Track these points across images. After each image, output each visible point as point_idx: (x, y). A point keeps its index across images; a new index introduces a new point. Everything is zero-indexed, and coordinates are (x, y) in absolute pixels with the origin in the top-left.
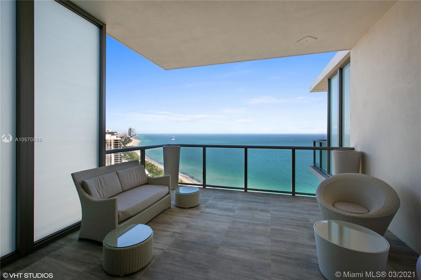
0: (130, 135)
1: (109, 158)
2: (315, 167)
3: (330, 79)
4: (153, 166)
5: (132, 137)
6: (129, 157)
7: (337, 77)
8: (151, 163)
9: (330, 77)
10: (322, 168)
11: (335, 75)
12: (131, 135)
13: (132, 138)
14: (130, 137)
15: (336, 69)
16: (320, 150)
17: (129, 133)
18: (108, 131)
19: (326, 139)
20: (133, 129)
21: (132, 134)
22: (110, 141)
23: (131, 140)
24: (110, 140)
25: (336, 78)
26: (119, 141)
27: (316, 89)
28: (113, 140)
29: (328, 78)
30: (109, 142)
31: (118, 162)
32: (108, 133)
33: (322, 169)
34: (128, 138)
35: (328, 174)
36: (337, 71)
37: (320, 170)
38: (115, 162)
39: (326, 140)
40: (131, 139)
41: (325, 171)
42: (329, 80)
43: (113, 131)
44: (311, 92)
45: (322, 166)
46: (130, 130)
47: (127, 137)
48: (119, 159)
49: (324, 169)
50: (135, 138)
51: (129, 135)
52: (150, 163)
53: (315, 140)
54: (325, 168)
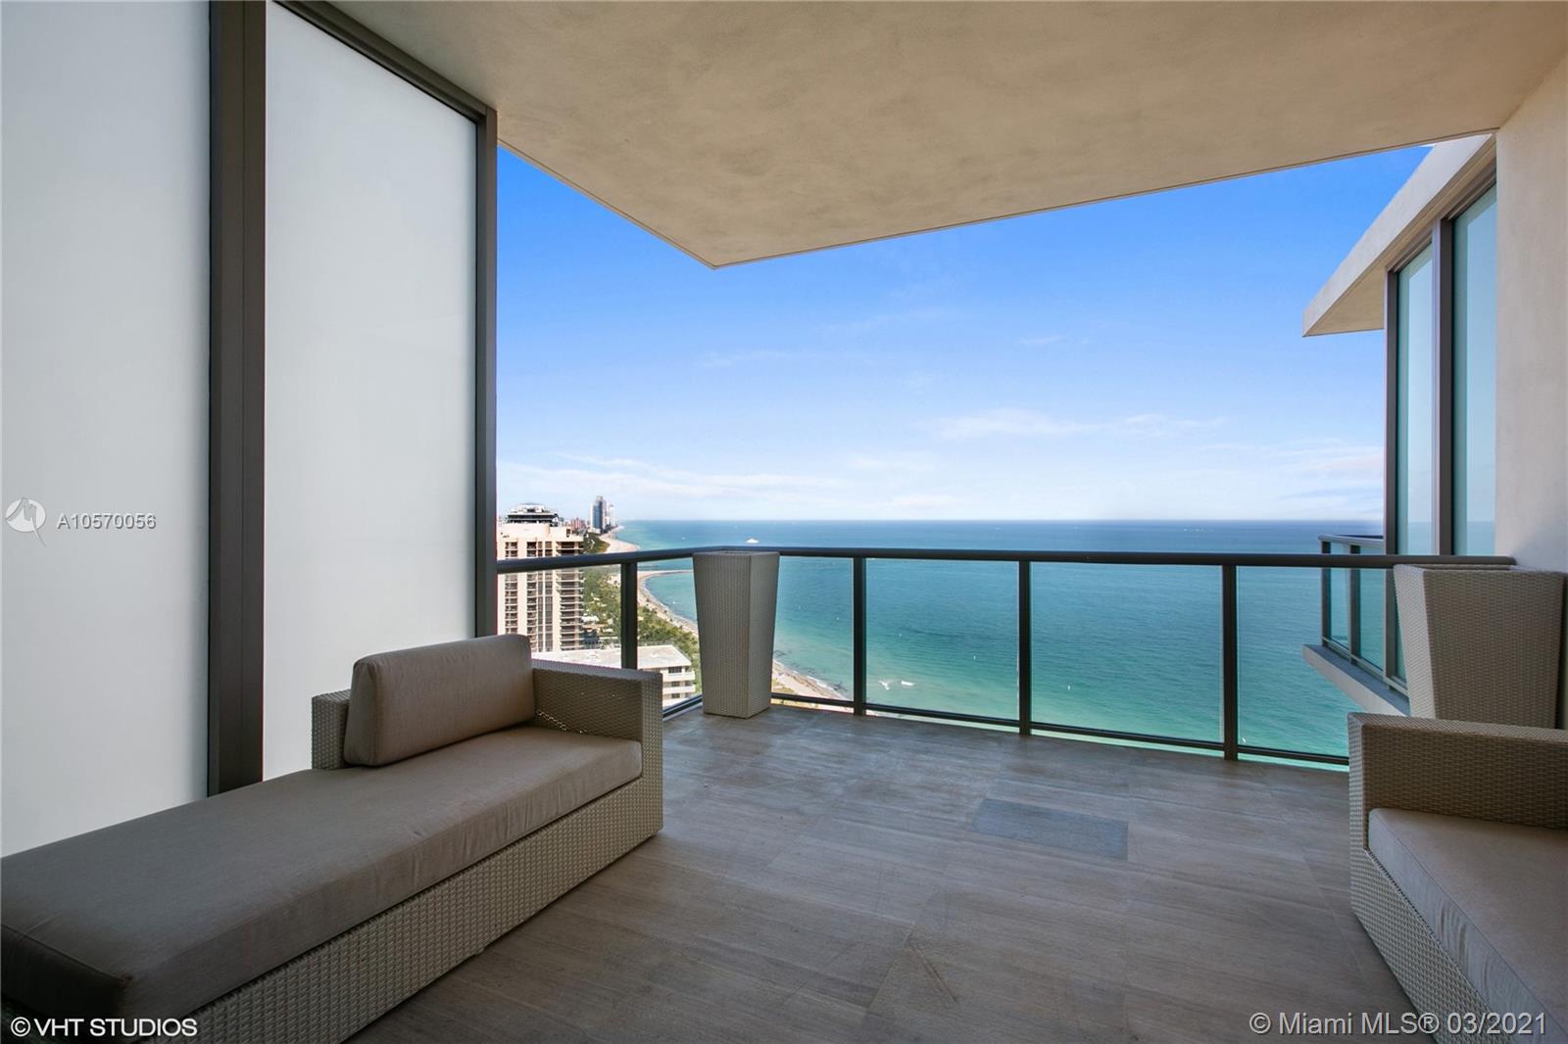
0: (601, 527)
1: (544, 606)
2: (1327, 648)
3: (1397, 269)
4: (687, 639)
5: (605, 532)
6: (603, 606)
7: (1431, 262)
8: (681, 627)
9: (1400, 261)
10: (1363, 654)
11: (1421, 251)
12: (604, 527)
13: (606, 535)
14: (598, 531)
15: (1424, 221)
16: (1348, 570)
17: (595, 517)
18: (533, 511)
19: (1382, 531)
20: (608, 504)
21: (607, 520)
22: (546, 546)
23: (604, 542)
24: (547, 542)
25: (1425, 266)
26: (576, 548)
27: (1336, 320)
28: (558, 543)
29: (1389, 269)
30: (544, 548)
31: (573, 620)
32: (533, 517)
33: (1359, 656)
34: (593, 536)
35: (1388, 676)
36: (1430, 233)
37: (1354, 662)
38: (563, 620)
39: (1381, 537)
40: (603, 538)
41: (1377, 667)
42: (1395, 277)
43: (548, 512)
44: (1308, 334)
45: (1363, 646)
46: (599, 510)
47: (590, 531)
48: (577, 609)
49: (1369, 658)
50: (617, 538)
51: (595, 526)
52: (675, 628)
53: (1329, 535)
54: (1375, 652)
